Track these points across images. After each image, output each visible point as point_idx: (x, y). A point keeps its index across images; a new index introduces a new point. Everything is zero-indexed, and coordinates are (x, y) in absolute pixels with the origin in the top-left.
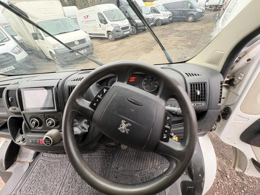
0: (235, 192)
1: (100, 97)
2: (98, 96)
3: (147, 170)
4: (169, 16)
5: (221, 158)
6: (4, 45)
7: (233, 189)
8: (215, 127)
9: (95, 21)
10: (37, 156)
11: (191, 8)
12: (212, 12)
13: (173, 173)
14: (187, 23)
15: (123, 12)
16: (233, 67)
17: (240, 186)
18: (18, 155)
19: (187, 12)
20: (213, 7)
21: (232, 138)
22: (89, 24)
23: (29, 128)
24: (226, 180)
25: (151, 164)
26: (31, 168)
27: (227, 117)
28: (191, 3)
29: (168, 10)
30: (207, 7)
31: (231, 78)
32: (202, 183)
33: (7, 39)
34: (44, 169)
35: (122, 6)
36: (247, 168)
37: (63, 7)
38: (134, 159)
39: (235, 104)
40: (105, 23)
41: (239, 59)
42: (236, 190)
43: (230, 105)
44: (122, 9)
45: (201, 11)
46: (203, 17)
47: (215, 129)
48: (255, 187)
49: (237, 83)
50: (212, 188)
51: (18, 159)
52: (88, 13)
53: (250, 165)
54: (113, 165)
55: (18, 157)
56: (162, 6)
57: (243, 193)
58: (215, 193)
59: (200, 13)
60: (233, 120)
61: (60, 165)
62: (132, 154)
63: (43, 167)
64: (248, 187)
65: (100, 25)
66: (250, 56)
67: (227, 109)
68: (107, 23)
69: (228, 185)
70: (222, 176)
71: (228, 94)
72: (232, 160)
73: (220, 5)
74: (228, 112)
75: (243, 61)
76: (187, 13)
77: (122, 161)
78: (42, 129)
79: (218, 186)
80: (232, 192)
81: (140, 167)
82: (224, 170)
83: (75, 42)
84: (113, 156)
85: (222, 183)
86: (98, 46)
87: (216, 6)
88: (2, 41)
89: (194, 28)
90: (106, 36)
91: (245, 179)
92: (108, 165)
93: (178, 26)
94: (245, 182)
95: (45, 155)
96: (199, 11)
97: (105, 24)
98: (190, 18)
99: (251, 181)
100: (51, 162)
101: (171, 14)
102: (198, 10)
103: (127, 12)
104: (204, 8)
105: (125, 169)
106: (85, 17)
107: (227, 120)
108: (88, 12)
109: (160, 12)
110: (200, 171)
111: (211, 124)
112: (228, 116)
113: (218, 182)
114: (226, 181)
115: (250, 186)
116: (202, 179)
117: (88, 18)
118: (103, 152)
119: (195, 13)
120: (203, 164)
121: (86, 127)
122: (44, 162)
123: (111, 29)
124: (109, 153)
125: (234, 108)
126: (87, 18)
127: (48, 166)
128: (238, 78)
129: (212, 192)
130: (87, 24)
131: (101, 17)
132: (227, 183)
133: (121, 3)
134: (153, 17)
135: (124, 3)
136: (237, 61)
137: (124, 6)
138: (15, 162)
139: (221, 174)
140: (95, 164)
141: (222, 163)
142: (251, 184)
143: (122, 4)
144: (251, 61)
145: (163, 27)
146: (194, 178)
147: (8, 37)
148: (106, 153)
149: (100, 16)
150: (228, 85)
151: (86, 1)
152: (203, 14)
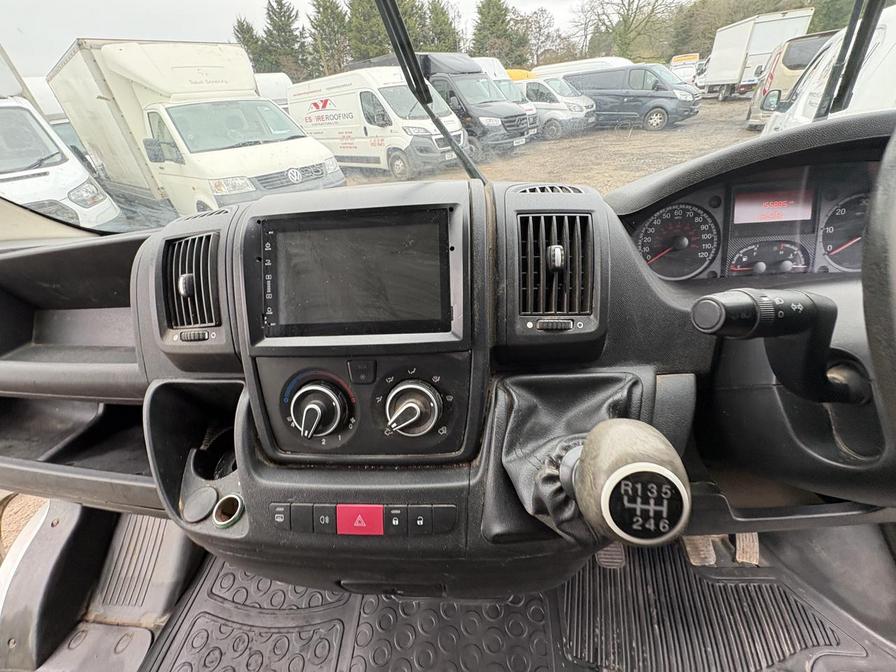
4: (585, 111)
6: (45, 174)
9: (349, 116)
10: (186, 596)
11: (657, 87)
12: (718, 105)
14: (646, 134)
15: (441, 93)
18: (98, 591)
19: (645, 99)
20: (719, 91)
22: (327, 127)
23: (271, 443)
25: (759, 648)
26: (161, 656)
28: (654, 74)
29: (582, 94)
30: (701, 91)
33: (58, 158)
35: (438, 74)
38: (661, 619)
40: (382, 122)
45: (690, 98)
46: (695, 117)
51: (96, 610)
52: (327, 92)
55: (99, 598)
56: (563, 81)
59: (686, 103)
61: (298, 647)
62: (641, 597)
63: (217, 653)
65: (365, 128)
68: (390, 125)
73: (742, 83)
76: (643, 104)
78: (343, 446)
83: (290, 175)
87: (732, 88)
88: (40, 164)
89: (673, 146)
90: (384, 165)
93: (618, 140)
95: (220, 594)
96: (683, 98)
97: (382, 126)
98: (655, 120)
100: (257, 630)
101: (592, 106)
102: (679, 96)
103: (452, 94)
104: (695, 91)
106: (316, 105)
108: (328, 89)
109: (559, 97)
117: (328, 107)
119: (670, 105)
122: (223, 629)
123: (404, 142)
126: (324, 106)
127: (242, 647)
130: (322, 127)
131: (369, 107)
133: (436, 66)
134: (534, 111)
135: (443, 65)
137: (446, 75)
138: (82, 626)
143: (439, 68)
145: (566, 143)
147: (60, 152)
149: (369, 102)
151: (312, 64)
152: (696, 108)
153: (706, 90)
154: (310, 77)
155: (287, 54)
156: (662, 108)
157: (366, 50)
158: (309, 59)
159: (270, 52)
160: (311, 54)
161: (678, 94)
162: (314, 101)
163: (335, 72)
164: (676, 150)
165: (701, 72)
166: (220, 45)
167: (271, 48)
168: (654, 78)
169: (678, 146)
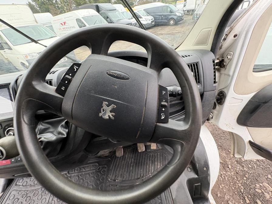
0: (238, 181)
1: (70, 78)
2: (67, 76)
3: (148, 175)
4: (151, 21)
5: (221, 150)
7: (236, 179)
8: (211, 115)
11: (171, 12)
12: (190, 16)
13: (179, 161)
14: (169, 27)
15: (104, 17)
16: (222, 46)
17: (242, 174)
19: (168, 16)
20: (190, 12)
21: (230, 124)
22: (67, 31)
24: (229, 170)
25: (153, 168)
27: (223, 102)
29: (150, 15)
30: (185, 12)
31: (221, 59)
32: (208, 177)
34: (19, 201)
35: (102, 11)
36: (246, 153)
37: (34, 14)
38: (133, 166)
39: (228, 87)
41: (226, 36)
42: (239, 179)
43: (223, 89)
44: (103, 15)
45: (181, 15)
46: (183, 21)
47: (212, 118)
48: (254, 172)
49: (227, 63)
50: (217, 182)
52: (65, 19)
53: (248, 148)
54: (110, 178)
56: (143, 11)
57: (246, 180)
58: (220, 186)
59: (179, 16)
60: (229, 104)
61: (41, 192)
62: (130, 161)
63: (17, 199)
64: (248, 173)
66: (236, 31)
67: (221, 93)
69: (231, 175)
70: (224, 167)
71: (220, 77)
72: (230, 150)
74: (222, 97)
75: (231, 38)
76: (168, 18)
77: (120, 171)
79: (222, 178)
80: (236, 182)
81: (141, 174)
82: (224, 162)
84: (109, 167)
85: (225, 174)
86: (80, 54)
87: (193, 11)
89: (176, 31)
91: (245, 166)
92: (103, 179)
93: (161, 29)
94: (245, 169)
95: (19, 184)
96: (179, 15)
98: (172, 22)
99: (251, 167)
100: (29, 191)
101: (153, 19)
103: (108, 18)
104: (182, 12)
105: (124, 179)
106: (61, 24)
107: (223, 105)
109: (142, 17)
110: (204, 164)
111: (209, 108)
112: (223, 100)
113: (222, 175)
114: (228, 172)
115: (250, 172)
116: (208, 173)
118: (96, 165)
119: (175, 17)
120: (206, 157)
121: (64, 132)
122: (19, 193)
124: (103, 165)
125: (228, 91)
126: (65, 25)
127: (24, 196)
128: (228, 57)
129: (217, 186)
131: (80, 24)
132: (229, 173)
133: (101, 8)
135: (104, 8)
136: (225, 39)
137: (105, 11)
139: (224, 165)
140: (86, 181)
141: (222, 154)
142: (251, 169)
144: (238, 37)
146: (199, 173)
148: (99, 165)
149: (79, 22)
150: (219, 67)
151: (61, 8)
152: (183, 18)
153: (186, 12)
154: (61, 13)
155: (51, 5)
156: (174, 19)
157: (79, 2)
158: (60, 6)
159: (44, 4)
160: (60, 4)
161: (177, 14)
162: (61, 23)
163: (70, 11)
164: (177, 32)
165: (185, 6)
166: (18, 5)
167: (44, 2)
168: (170, 9)
169: (177, 30)
